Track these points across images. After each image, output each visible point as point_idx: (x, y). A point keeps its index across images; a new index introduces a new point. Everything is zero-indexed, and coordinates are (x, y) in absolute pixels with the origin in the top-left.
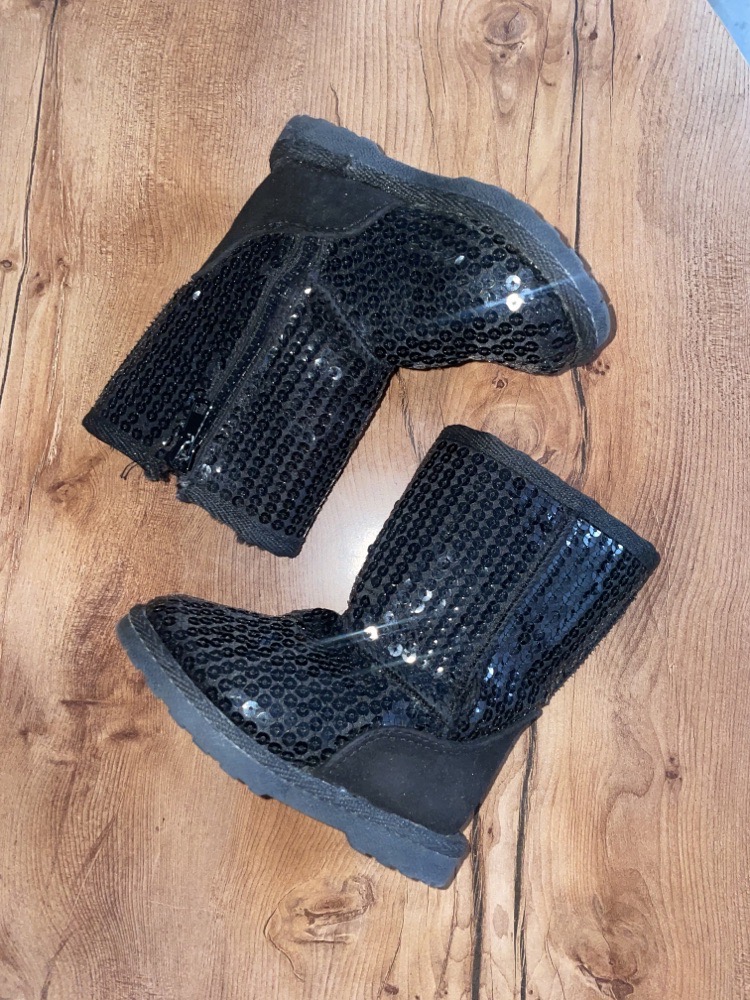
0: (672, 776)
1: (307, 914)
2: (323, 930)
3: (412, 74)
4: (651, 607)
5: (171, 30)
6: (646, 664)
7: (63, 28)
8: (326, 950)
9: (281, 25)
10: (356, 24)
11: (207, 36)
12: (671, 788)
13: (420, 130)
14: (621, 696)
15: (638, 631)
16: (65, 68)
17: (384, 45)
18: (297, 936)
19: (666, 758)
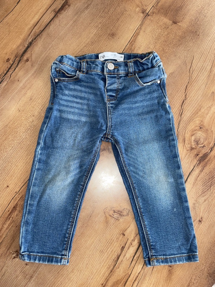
0: (200, 221)
1: (114, 211)
2: (115, 216)
3: (211, 61)
4: (211, 186)
5: (167, 30)
6: (205, 197)
7: (146, 20)
8: (114, 220)
9: (189, 40)
10: (204, 46)
11: (173, 35)
12: (199, 224)
13: (207, 72)
14: (197, 201)
15: (206, 190)
16: (143, 28)
17: (208, 53)
18: (110, 214)
19: (200, 217)
